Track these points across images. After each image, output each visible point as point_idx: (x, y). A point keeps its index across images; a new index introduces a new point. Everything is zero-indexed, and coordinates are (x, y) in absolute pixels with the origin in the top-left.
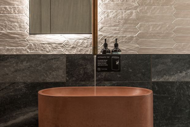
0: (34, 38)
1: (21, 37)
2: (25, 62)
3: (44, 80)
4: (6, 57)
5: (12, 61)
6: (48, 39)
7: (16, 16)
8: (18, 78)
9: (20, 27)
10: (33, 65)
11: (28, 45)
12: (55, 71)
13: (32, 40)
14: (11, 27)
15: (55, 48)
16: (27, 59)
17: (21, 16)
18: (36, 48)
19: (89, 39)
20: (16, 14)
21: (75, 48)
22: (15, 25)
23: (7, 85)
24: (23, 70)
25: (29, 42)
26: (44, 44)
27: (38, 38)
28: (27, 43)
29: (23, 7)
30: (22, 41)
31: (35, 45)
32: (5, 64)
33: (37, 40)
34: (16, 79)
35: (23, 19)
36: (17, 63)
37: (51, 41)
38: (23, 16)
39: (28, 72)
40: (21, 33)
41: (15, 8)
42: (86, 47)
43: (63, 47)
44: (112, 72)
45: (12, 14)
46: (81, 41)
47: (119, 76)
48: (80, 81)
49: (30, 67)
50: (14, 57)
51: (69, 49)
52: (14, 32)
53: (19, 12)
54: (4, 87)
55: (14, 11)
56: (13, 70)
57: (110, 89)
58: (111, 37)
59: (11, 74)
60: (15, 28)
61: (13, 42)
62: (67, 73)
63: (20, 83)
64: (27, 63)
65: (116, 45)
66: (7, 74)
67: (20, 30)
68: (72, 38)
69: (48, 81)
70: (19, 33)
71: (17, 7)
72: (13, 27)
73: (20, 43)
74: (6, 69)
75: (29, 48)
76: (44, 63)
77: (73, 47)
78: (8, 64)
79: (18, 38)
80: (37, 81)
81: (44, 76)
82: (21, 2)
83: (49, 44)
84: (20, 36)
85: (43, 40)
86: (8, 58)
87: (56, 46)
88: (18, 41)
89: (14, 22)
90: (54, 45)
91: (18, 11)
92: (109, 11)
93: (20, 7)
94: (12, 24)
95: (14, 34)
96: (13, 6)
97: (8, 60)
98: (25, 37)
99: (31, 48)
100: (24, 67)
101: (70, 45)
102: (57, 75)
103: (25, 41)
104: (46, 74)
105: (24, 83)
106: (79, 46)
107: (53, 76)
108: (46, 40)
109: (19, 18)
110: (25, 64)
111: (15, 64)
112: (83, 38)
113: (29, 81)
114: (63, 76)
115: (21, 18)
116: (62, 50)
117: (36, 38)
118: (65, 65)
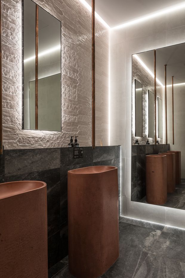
0: (23, 132)
1: (13, 131)
2: (38, 155)
3: (49, 168)
4: (26, 151)
5: (30, 155)
6: (33, 133)
7: (8, 111)
8: (34, 168)
9: (12, 121)
10: (43, 157)
11: (18, 138)
12: (55, 160)
13: (21, 134)
14: (4, 120)
15: (37, 142)
16: (39, 152)
17: (13, 111)
18: (24, 141)
19: (56, 134)
20: (8, 108)
21: (49, 141)
22: (7, 119)
23: (26, 175)
24: (37, 161)
25: (19, 135)
26: (29, 138)
27: (25, 132)
28: (17, 136)
29: (14, 103)
30: (13, 134)
31: (23, 139)
32: (25, 158)
33: (25, 134)
34: (33, 170)
35: (14, 114)
36: (33, 156)
37: (34, 135)
38: (14, 111)
39: (40, 163)
40: (13, 127)
41: (8, 102)
42: (55, 141)
43: (42, 140)
44: (80, 158)
45: (5, 108)
46: (52, 136)
47: (82, 160)
48: (67, 166)
49: (41, 159)
50: (31, 151)
51: (45, 142)
52: (6, 126)
53: (12, 107)
54: (24, 178)
55: (7, 106)
56: (30, 162)
57: (87, 168)
58: (67, 133)
59: (29, 166)
60: (7, 122)
61: (5, 135)
62: (61, 161)
63: (35, 173)
64: (39, 155)
65: (76, 141)
66: (27, 166)
67: (12, 125)
68: (47, 134)
69: (51, 168)
70: (11, 127)
71: (10, 102)
72: (6, 121)
73: (12, 137)
74: (25, 161)
75: (19, 142)
76: (49, 155)
77: (48, 141)
78: (27, 157)
79: (10, 132)
80: (45, 169)
81: (49, 165)
82: (12, 98)
83: (33, 138)
84: (11, 130)
85: (29, 135)
86: (27, 152)
87: (37, 140)
88: (10, 135)
89: (7, 116)
90: (36, 139)
91: (10, 106)
92: (66, 115)
93: (12, 102)
94: (5, 118)
95: (7, 128)
96: (6, 100)
97: (27, 154)
98: (16, 131)
99: (20, 141)
100: (37, 159)
101: (46, 139)
102: (56, 163)
103: (15, 135)
104: (50, 163)
105: (38, 172)
106: (51, 140)
107: (54, 164)
108: (31, 134)
109: (11, 113)
110: (39, 156)
111: (32, 157)
112: (53, 134)
113: (40, 170)
114: (59, 163)
115: (12, 113)
116: (41, 143)
117: (24, 132)
118: (60, 155)
